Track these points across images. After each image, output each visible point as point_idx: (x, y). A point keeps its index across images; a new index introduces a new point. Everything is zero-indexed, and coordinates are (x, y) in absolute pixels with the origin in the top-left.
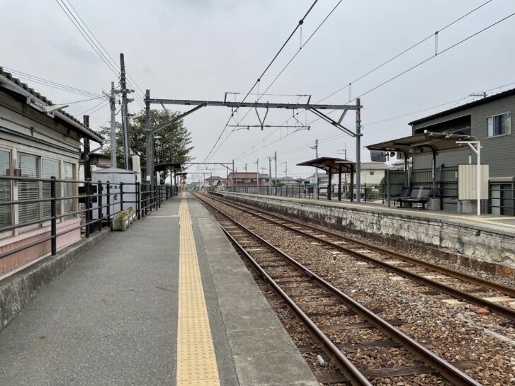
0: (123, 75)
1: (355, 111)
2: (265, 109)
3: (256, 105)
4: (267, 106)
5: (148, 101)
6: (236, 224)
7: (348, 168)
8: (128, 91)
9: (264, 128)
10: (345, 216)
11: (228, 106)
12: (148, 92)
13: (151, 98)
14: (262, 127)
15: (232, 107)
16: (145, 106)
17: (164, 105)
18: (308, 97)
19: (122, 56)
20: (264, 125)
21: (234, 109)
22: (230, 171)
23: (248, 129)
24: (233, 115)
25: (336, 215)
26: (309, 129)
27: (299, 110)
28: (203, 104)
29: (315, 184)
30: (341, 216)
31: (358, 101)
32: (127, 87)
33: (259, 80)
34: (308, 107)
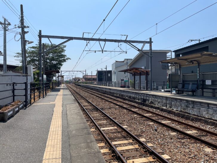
0: (22, 17)
1: (149, 44)
2: (104, 42)
3: (99, 40)
4: (105, 40)
5: (40, 36)
6: (89, 102)
7: (144, 73)
8: (25, 27)
9: (103, 52)
10: (148, 98)
11: (85, 40)
12: (40, 31)
13: (42, 35)
14: (102, 51)
15: (87, 40)
16: (39, 39)
17: (49, 38)
18: (126, 36)
19: (22, 6)
20: (103, 50)
21: (88, 41)
22: (84, 75)
23: (95, 52)
24: (87, 45)
25: (142, 97)
26: (126, 53)
27: (122, 43)
28: (71, 39)
29: (127, 81)
30: (145, 98)
31: (151, 39)
32: (25, 24)
33: (104, 20)
34: (126, 41)
